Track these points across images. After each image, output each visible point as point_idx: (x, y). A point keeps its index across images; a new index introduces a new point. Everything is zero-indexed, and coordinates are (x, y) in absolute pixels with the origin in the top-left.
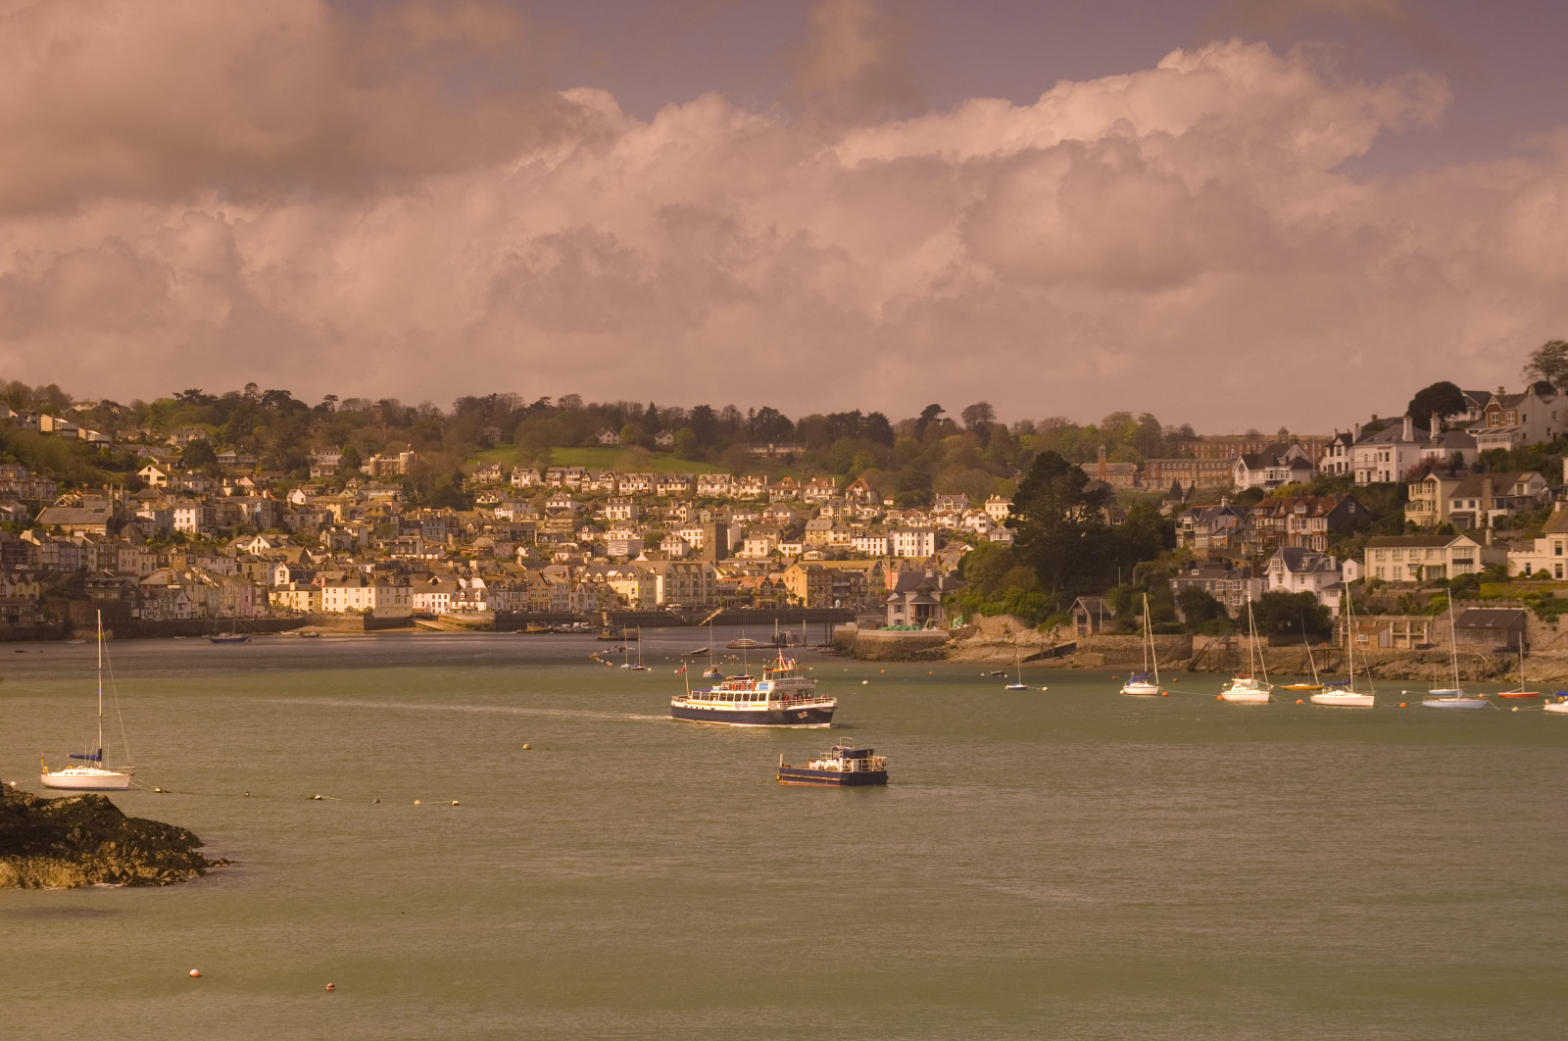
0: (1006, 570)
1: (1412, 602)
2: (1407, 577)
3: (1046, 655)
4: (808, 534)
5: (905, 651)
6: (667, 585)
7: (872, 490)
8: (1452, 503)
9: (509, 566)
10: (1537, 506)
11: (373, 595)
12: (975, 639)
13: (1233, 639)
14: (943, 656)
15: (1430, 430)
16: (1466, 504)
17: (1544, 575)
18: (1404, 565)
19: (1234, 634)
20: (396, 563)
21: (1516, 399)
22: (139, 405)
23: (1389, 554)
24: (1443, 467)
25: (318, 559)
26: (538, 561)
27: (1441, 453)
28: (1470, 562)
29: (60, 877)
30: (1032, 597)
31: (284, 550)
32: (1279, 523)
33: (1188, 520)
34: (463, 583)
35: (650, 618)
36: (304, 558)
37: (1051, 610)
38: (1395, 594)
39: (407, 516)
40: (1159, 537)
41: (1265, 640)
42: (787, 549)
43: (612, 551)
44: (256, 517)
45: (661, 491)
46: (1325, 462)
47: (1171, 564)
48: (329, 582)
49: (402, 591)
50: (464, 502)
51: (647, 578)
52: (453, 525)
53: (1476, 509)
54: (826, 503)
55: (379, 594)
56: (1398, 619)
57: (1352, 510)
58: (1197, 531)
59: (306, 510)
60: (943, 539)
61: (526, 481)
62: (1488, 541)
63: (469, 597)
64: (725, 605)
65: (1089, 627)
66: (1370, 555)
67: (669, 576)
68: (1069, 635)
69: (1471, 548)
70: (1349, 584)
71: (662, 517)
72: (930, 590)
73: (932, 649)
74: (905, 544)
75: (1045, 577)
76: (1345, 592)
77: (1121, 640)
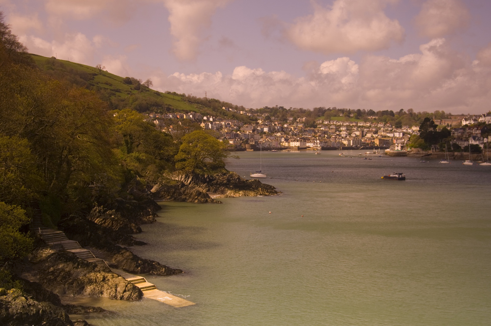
0: (418, 140)
3: (426, 155)
4: (379, 133)
5: (399, 155)
6: (353, 142)
7: (391, 125)
9: (324, 138)
11: (299, 143)
12: (412, 152)
13: (462, 153)
14: (406, 155)
19: (462, 152)
20: (303, 138)
22: (257, 109)
25: (289, 137)
26: (329, 137)
30: (423, 145)
31: (283, 135)
32: (471, 131)
33: (453, 131)
34: (315, 141)
35: (349, 148)
36: (287, 137)
37: (427, 147)
39: (305, 129)
40: (448, 134)
41: (469, 153)
42: (375, 136)
43: (342, 136)
44: (278, 129)
45: (351, 125)
46: (480, 120)
47: (450, 139)
48: (291, 141)
49: (305, 143)
50: (315, 127)
51: (349, 141)
52: (313, 131)
54: (382, 127)
55: (300, 143)
57: (486, 129)
58: (455, 132)
59: (287, 128)
60: (404, 134)
61: (326, 123)
63: (317, 144)
64: (363, 146)
65: (434, 150)
66: (489, 137)
67: (353, 140)
68: (430, 152)
70: (486, 143)
71: (351, 130)
72: (404, 143)
73: (404, 154)
74: (397, 135)
75: (426, 141)
76: (484, 144)
77: (441, 153)
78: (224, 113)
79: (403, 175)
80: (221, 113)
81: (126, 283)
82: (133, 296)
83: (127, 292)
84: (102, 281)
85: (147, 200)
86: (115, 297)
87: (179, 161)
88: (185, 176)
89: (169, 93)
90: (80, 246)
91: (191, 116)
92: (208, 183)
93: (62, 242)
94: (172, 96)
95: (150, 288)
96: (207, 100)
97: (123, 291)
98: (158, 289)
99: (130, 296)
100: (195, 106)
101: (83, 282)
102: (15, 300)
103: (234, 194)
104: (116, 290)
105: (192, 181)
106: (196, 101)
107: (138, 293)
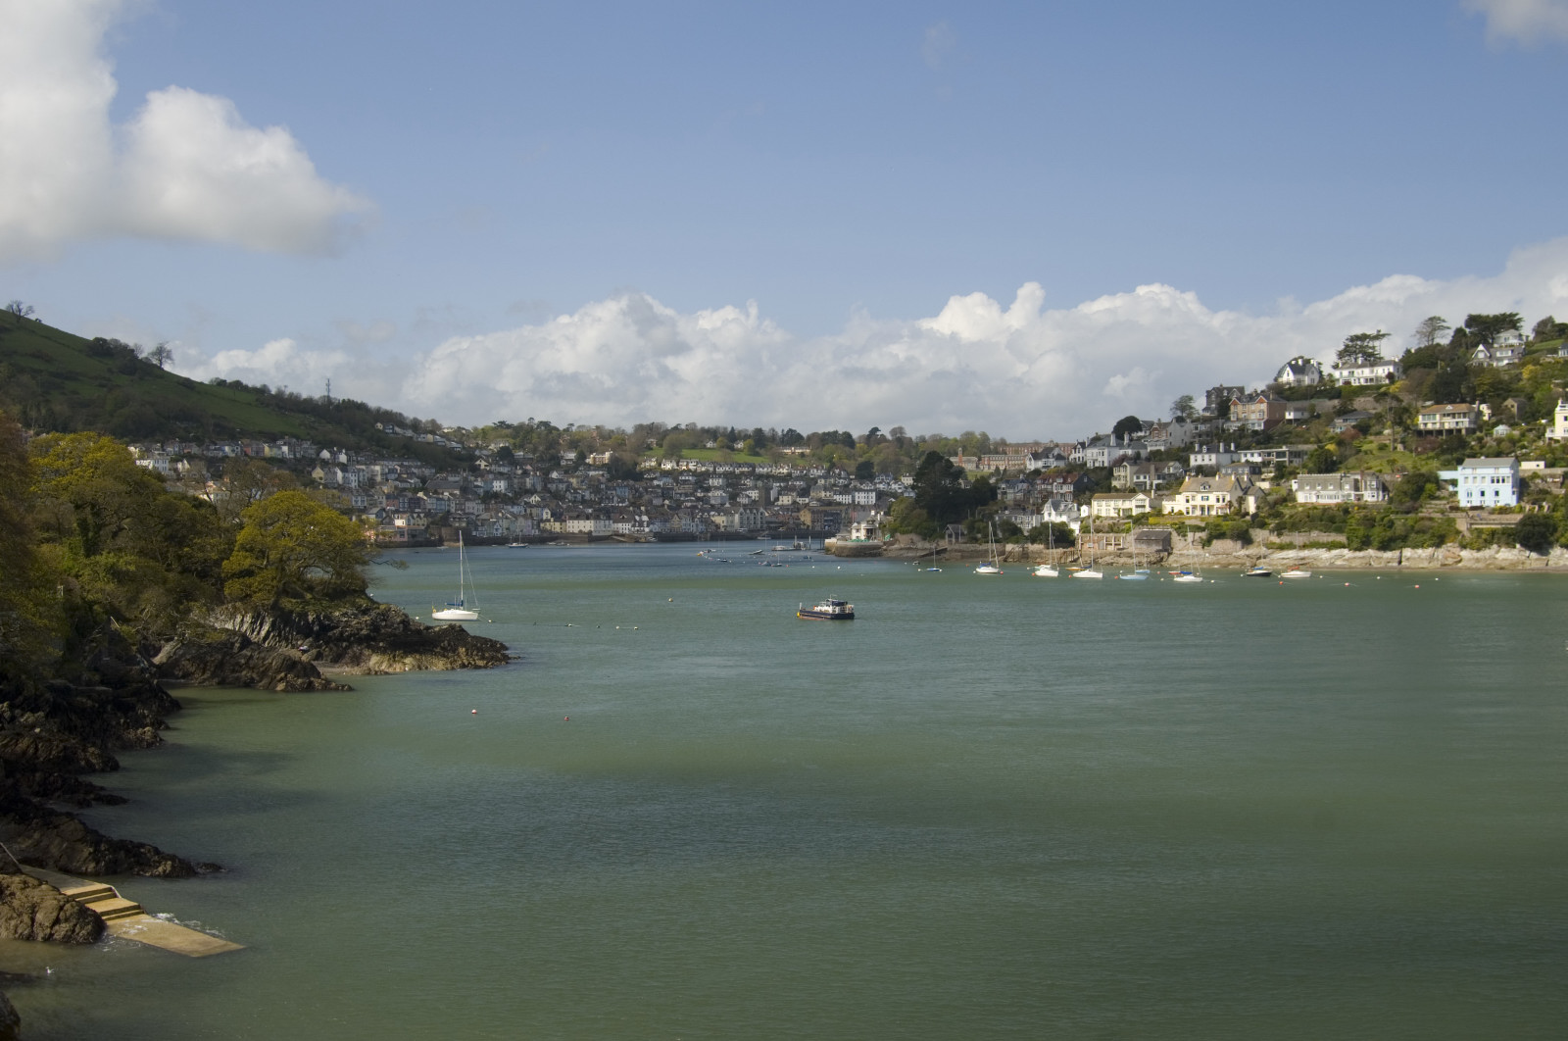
0: (912, 511)
1: (1114, 528)
2: (1113, 514)
3: (932, 554)
4: (812, 494)
5: (861, 553)
6: (741, 518)
7: (844, 471)
8: (1135, 477)
9: (660, 509)
10: (1177, 479)
11: (592, 524)
12: (896, 546)
13: (1026, 546)
14: (880, 555)
15: (1123, 440)
16: (1142, 477)
17: (1180, 513)
18: (1111, 508)
19: (1026, 543)
20: (604, 508)
21: (1166, 425)
22: (476, 429)
23: (1104, 503)
24: (1131, 459)
25: (565, 506)
26: (675, 506)
27: (1130, 452)
28: (1144, 506)
29: (439, 665)
30: (925, 524)
31: (548, 502)
32: (1049, 487)
33: (1003, 486)
34: (637, 518)
35: (730, 536)
36: (557, 505)
37: (935, 531)
38: (1106, 523)
39: (609, 484)
40: (989, 494)
41: (1041, 546)
42: (800, 500)
43: (713, 502)
44: (534, 485)
45: (737, 471)
46: (1072, 457)
47: (995, 508)
48: (571, 518)
49: (607, 522)
50: (638, 477)
51: (730, 516)
52: (632, 489)
53: (1147, 480)
54: (820, 477)
55: (595, 524)
56: (1108, 535)
57: (1086, 480)
58: (1008, 491)
59: (559, 481)
60: (880, 495)
61: (668, 466)
62: (1153, 496)
63: (641, 524)
64: (770, 528)
65: (954, 540)
66: (1095, 503)
67: (741, 514)
68: (944, 544)
69: (1145, 500)
70: (1084, 518)
71: (738, 485)
72: (874, 521)
73: (874, 551)
74: (861, 498)
75: (931, 514)
76: (1082, 522)
77: (971, 547)
78: (380, 440)
79: (848, 607)
80: (370, 439)
81: (59, 901)
82: (78, 934)
83: (63, 925)
85: (140, 685)
86: (30, 938)
87: (233, 575)
88: (253, 617)
89: (222, 383)
91: (285, 449)
92: (317, 635)
94: (229, 393)
95: (128, 913)
96: (332, 403)
97: (51, 922)
98: (147, 914)
99: (69, 933)
100: (297, 419)
103: (391, 666)
104: (33, 920)
105: (273, 631)
106: (301, 408)
107: (93, 927)
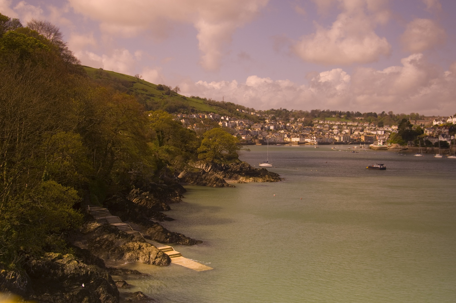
0: (397, 137)
3: (403, 150)
4: (364, 131)
5: (381, 149)
6: (343, 138)
7: (374, 124)
9: (319, 135)
11: (299, 139)
12: (392, 147)
13: (433, 148)
14: (387, 150)
19: (433, 147)
20: (302, 134)
22: (265, 111)
25: (291, 134)
26: (324, 134)
29: (260, 180)
30: (401, 141)
31: (286, 132)
32: (441, 130)
33: (426, 129)
34: (312, 137)
35: (340, 143)
36: (289, 133)
37: (404, 143)
39: (304, 127)
40: (421, 132)
41: (438, 148)
42: (361, 133)
43: (335, 133)
44: (282, 127)
45: (342, 124)
46: (448, 121)
47: (423, 136)
48: (293, 137)
49: (303, 138)
50: (312, 125)
51: (340, 137)
52: (311, 129)
54: (367, 126)
57: (452, 128)
58: (427, 131)
59: (289, 126)
60: (385, 132)
61: (321, 122)
63: (313, 139)
64: (352, 141)
65: (410, 146)
67: (343, 137)
68: (407, 147)
70: (453, 139)
71: (342, 128)
72: (385, 140)
73: (385, 149)
74: (379, 133)
75: (403, 138)
76: (451, 141)
77: (415, 148)
78: (238, 114)
79: (384, 166)
80: (235, 114)
81: (157, 251)
82: (163, 262)
83: (158, 259)
84: (138, 249)
85: (175, 184)
86: (149, 262)
87: (201, 153)
88: (206, 165)
89: (193, 97)
90: (121, 221)
91: (211, 116)
92: (224, 170)
93: (107, 217)
94: (195, 100)
95: (177, 255)
96: (224, 103)
97: (155, 258)
98: (183, 256)
99: (160, 261)
100: (214, 108)
101: (123, 250)
102: (69, 263)
103: (246, 180)
104: (149, 257)
105: (212, 169)
106: (216, 104)
107: (167, 260)
